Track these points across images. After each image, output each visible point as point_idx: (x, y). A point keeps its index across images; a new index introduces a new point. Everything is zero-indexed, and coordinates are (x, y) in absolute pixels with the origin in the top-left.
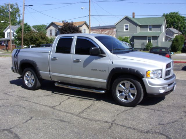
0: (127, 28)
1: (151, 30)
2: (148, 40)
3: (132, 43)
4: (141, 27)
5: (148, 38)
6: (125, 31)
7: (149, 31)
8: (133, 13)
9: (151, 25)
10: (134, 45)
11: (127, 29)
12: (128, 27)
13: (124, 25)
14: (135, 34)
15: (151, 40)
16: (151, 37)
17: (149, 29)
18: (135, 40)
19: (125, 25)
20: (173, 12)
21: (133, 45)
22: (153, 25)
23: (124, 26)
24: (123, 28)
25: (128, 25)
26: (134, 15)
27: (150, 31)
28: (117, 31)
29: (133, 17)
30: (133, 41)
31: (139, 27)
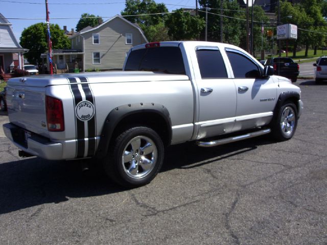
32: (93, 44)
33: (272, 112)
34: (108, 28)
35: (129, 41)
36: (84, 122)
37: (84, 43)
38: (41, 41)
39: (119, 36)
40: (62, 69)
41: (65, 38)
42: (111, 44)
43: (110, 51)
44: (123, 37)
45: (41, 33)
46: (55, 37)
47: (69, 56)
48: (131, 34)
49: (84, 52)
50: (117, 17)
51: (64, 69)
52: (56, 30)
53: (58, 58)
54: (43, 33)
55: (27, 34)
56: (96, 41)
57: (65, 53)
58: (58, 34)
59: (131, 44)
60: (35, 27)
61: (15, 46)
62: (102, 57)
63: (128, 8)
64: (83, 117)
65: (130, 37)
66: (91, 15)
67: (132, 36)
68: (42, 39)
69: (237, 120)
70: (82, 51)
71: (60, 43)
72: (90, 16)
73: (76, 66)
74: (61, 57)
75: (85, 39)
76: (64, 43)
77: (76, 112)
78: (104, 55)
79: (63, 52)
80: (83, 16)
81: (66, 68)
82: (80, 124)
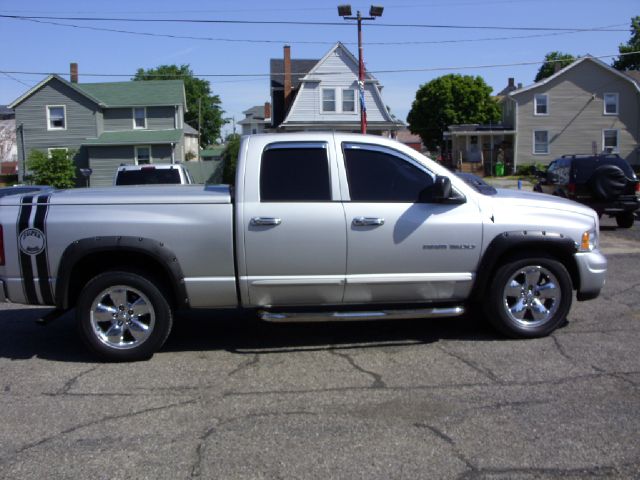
0: (57, 118)
1: (143, 126)
2: (139, 157)
3: (82, 170)
4: (109, 113)
5: (139, 150)
6: (50, 128)
7: (135, 127)
8: (74, 67)
9: (142, 109)
10: (91, 177)
11: (58, 123)
12: (62, 114)
13: (47, 106)
14: (91, 140)
15: (148, 157)
16: (147, 149)
17: (137, 120)
18: (93, 162)
19: (51, 109)
20: (169, 65)
21: (88, 178)
22: (149, 108)
23: (48, 111)
24: (45, 117)
25: (62, 108)
26: (76, 72)
27: (141, 128)
28: (20, 130)
29: (74, 79)
30: (86, 165)
31: (102, 115)
32: (536, 113)
33: (470, 274)
34: (566, 82)
35: (611, 108)
36: (30, 257)
37: (517, 112)
38: (446, 108)
39: (590, 98)
40: (473, 162)
41: (493, 102)
42: (573, 114)
43: (568, 128)
44: (597, 100)
45: (445, 94)
46: (473, 100)
47: (487, 138)
48: (617, 95)
49: (517, 131)
50: (587, 60)
51: (477, 162)
52: (474, 88)
53: (468, 142)
54: (449, 94)
55: (424, 96)
56: (542, 109)
57: (478, 132)
58: (480, 95)
59: (616, 114)
60: (437, 83)
61: (382, 119)
62: (551, 142)
63: (636, 37)
64: (29, 249)
65: (615, 99)
66: (563, 55)
67: (617, 97)
68: (448, 106)
69: (349, 281)
70: (512, 128)
71: (481, 112)
72: (563, 58)
73: (500, 156)
74: (474, 139)
75: (520, 105)
76: (490, 111)
77: (19, 242)
78: (556, 137)
79: (478, 129)
80: (548, 58)
81: (480, 161)
82: (24, 259)
